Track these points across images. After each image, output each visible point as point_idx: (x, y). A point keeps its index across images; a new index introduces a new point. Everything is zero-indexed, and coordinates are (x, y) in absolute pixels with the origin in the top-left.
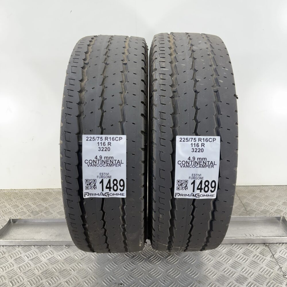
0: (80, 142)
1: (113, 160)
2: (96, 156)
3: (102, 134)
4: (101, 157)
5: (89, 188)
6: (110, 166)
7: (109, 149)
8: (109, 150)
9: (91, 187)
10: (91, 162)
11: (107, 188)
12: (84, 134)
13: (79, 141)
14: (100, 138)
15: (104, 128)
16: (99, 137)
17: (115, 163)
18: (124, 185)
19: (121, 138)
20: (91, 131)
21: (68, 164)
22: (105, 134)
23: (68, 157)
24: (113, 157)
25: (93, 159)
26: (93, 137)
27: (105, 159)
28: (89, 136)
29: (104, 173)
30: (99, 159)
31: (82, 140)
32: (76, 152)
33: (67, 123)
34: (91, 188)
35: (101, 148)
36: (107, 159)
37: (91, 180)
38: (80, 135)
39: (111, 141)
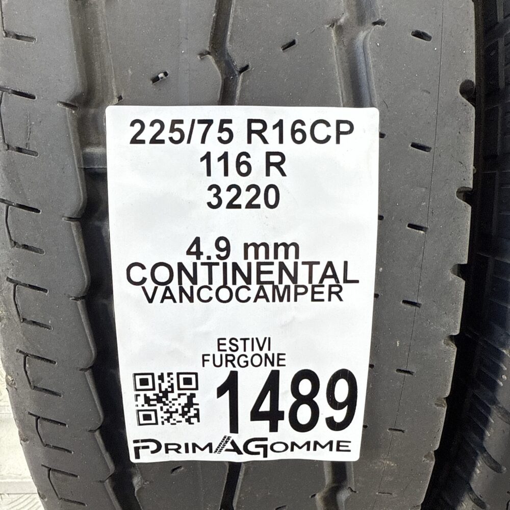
0: (92, 154)
1: (296, 264)
2: (197, 241)
3: (226, 98)
4: (223, 245)
5: (160, 420)
6: (281, 299)
7: (272, 193)
8: (272, 201)
9: (168, 411)
10: (162, 274)
11: (256, 415)
12: (116, 100)
13: (88, 150)
14: (215, 126)
15: (238, 63)
16: (209, 122)
17: (310, 281)
18: (351, 401)
19: (344, 127)
20: (156, 80)
21: (31, 287)
22: (243, 102)
23: (25, 247)
24: (296, 245)
25: (178, 256)
26: (174, 122)
27: (246, 257)
28: (148, 113)
29: (245, 340)
30: (214, 259)
31: (102, 143)
32: (70, 219)
33: (7, 34)
34: (168, 420)
35: (224, 188)
36: (262, 258)
37: (166, 378)
38: (92, 111)
39: (288, 147)
